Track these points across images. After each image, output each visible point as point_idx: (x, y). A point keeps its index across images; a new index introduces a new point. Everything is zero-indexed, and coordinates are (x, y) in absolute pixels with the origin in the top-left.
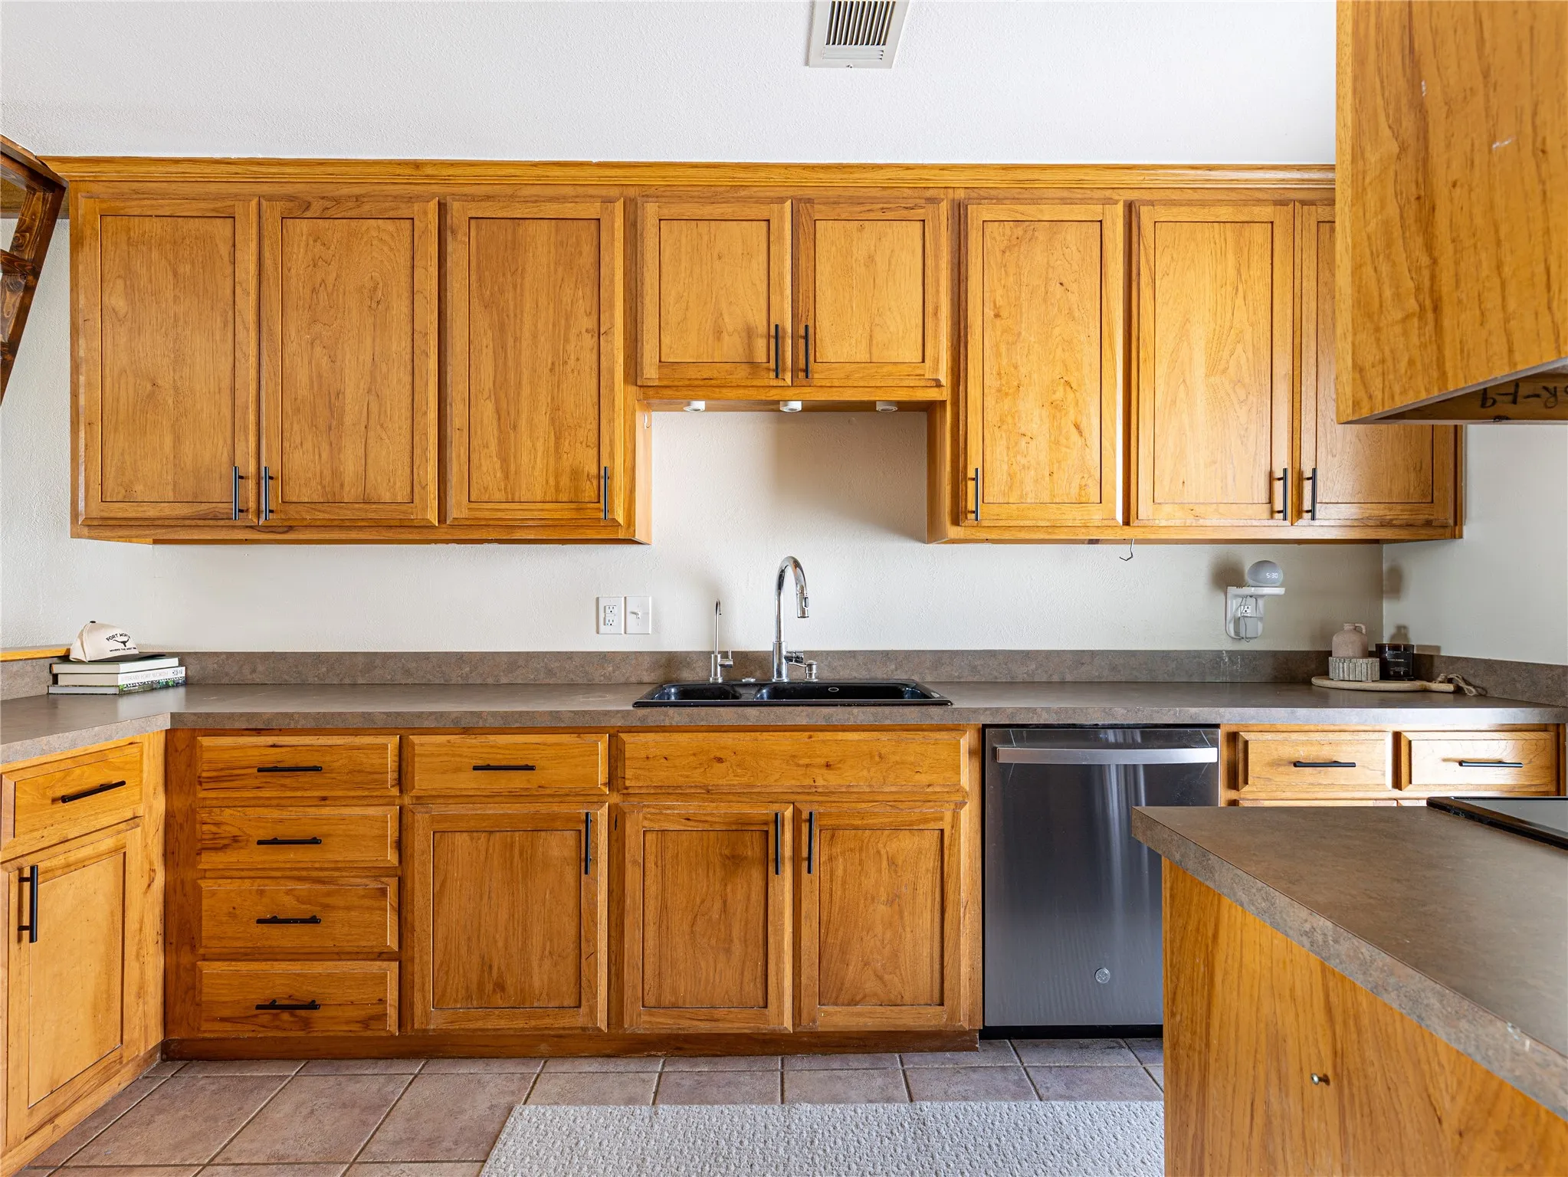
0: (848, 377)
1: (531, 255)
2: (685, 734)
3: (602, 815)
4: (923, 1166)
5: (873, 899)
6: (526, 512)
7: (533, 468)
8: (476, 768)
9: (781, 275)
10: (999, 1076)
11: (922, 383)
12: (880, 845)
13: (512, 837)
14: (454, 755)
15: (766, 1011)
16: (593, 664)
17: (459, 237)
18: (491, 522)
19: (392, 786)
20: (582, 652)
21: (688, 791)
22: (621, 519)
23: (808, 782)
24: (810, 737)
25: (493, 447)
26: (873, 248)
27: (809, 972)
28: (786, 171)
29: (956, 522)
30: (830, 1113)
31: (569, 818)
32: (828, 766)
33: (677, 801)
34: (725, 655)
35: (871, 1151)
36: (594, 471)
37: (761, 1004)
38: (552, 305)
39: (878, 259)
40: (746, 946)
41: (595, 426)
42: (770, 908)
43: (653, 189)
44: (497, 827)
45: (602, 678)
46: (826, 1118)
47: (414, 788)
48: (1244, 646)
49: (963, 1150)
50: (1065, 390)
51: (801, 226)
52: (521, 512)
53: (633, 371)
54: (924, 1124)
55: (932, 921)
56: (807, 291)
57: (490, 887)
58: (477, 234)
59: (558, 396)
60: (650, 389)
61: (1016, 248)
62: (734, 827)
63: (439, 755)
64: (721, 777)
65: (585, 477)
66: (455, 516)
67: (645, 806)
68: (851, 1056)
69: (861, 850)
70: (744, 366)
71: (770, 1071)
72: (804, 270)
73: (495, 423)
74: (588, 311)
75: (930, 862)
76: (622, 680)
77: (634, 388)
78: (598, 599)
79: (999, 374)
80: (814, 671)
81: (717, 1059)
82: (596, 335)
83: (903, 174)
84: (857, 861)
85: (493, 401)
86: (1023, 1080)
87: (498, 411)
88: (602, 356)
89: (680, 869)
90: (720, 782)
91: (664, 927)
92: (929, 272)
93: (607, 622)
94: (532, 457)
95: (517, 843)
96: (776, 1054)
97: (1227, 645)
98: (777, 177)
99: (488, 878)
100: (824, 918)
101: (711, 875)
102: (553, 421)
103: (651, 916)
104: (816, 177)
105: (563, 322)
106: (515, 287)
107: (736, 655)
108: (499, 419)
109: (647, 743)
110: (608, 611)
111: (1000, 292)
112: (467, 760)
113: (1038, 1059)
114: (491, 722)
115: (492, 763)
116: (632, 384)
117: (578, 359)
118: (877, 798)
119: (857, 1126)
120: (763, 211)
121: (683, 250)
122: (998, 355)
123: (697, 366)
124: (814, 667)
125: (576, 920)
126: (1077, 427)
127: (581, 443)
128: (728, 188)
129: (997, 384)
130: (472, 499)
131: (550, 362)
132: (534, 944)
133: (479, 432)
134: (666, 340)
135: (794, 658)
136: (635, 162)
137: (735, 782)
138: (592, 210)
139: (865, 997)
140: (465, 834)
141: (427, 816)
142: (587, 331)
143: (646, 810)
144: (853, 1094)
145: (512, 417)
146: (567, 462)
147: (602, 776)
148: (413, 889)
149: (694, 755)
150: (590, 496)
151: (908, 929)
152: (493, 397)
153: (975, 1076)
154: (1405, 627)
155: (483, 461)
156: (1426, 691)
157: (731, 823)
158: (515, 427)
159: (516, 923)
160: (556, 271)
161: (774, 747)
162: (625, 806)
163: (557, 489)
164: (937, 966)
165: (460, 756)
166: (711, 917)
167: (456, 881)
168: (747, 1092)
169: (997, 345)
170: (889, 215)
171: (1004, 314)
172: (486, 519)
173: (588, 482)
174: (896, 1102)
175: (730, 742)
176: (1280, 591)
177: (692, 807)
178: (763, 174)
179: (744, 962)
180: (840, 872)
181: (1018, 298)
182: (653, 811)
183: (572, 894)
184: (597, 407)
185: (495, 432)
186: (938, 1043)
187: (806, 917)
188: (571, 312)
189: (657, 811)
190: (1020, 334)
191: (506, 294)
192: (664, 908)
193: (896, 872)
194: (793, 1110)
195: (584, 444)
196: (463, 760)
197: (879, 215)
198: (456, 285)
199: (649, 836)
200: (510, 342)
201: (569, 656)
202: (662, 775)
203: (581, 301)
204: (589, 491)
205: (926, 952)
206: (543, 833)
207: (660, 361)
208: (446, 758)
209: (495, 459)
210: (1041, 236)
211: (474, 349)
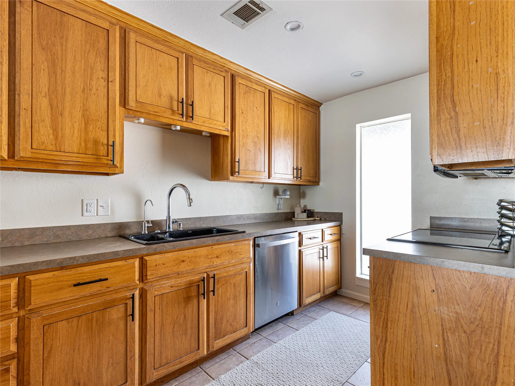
0: (204, 122)
1: (71, 33)
2: (170, 253)
3: (136, 294)
4: (267, 374)
5: (229, 299)
6: (68, 158)
7: (73, 136)
8: (75, 285)
9: (182, 80)
10: (261, 342)
11: (224, 129)
12: (231, 281)
13: (92, 315)
14: (58, 282)
15: (199, 351)
16: (82, 230)
17: (25, 6)
18: (46, 161)
19: (13, 307)
20: (76, 226)
21: (171, 276)
22: (118, 165)
23: (211, 264)
24: (212, 248)
25: (48, 122)
26: (211, 80)
27: (212, 330)
28: (185, 43)
29: (232, 175)
30: (231, 374)
31: (121, 299)
32: (217, 257)
33: (166, 281)
34: (148, 222)
35: (252, 377)
36: (105, 142)
37: (197, 349)
38: (83, 61)
39: (212, 84)
40: (192, 330)
41: (106, 121)
42: (200, 312)
43: (132, 27)
44: (84, 312)
45: (87, 237)
46: (231, 376)
47: (30, 304)
48: (280, 211)
49: (272, 364)
50: (257, 139)
51: (189, 65)
52: (65, 157)
53: (124, 102)
54: (257, 363)
55: (244, 301)
56: (191, 88)
57: (79, 344)
58: (37, 10)
59: (86, 104)
60: (131, 111)
61: (246, 94)
62: (188, 286)
63: (49, 283)
64: (184, 267)
65: (101, 144)
66: (22, 155)
67: (154, 285)
68: (219, 356)
69: (226, 284)
70: (169, 110)
71: (199, 372)
72: (190, 81)
73: (49, 109)
74: (103, 69)
75: (243, 283)
76: (97, 237)
77: (123, 109)
78: (82, 200)
79: (243, 130)
80: (181, 226)
81: (177, 378)
82: (107, 81)
83: (220, 59)
84: (225, 288)
85: (48, 98)
86: (267, 340)
87: (51, 105)
88: (110, 92)
89: (168, 308)
90: (184, 270)
91: (163, 333)
92: (226, 94)
93: (88, 211)
94: (72, 131)
95: (95, 318)
96: (197, 366)
97: (276, 211)
98: (182, 43)
99: (78, 340)
100: (216, 310)
101: (180, 306)
102: (83, 116)
103: (157, 330)
104: (194, 49)
105: (89, 70)
106: (62, 45)
107: (153, 222)
108: (52, 109)
109: (156, 259)
110: (88, 205)
111: (243, 106)
112: (66, 283)
113: (266, 333)
114: (81, 261)
115: (81, 282)
116: (122, 107)
117: (97, 90)
118: (229, 265)
119: (241, 373)
120: (177, 54)
121: (146, 57)
122: (243, 125)
123: (152, 106)
124: (181, 224)
125: (124, 343)
126: (259, 149)
127: (99, 128)
128: (162, 40)
129: (242, 134)
130: (34, 147)
131: (82, 87)
132: (104, 363)
133: (38, 113)
134: (138, 92)
135: (175, 222)
136: (128, 13)
137: (189, 269)
138: (106, 25)
139: (227, 333)
140: (64, 322)
141: (39, 318)
142: (102, 78)
143: (155, 287)
144: (231, 366)
145: (60, 109)
146: (91, 136)
147: (137, 277)
148: (29, 361)
149: (174, 261)
150: (103, 153)
151: (238, 306)
152: (48, 97)
153: (256, 345)
154: (306, 205)
155: (41, 128)
156: (315, 220)
157: (187, 285)
158: (62, 115)
159: (94, 356)
160: (86, 45)
161: (201, 253)
162: (145, 287)
163: (86, 148)
164: (245, 315)
165: (62, 281)
166: (180, 323)
167: (58, 347)
168: (199, 383)
169: (242, 122)
170: (215, 71)
171: (244, 112)
172: (43, 159)
173: (102, 147)
174: (244, 361)
175: (187, 254)
176: (289, 197)
177: (173, 282)
178: (177, 41)
179: (191, 336)
180: (220, 293)
181: (247, 109)
182: (158, 287)
183: (123, 333)
184: (107, 113)
185: (49, 115)
186: (241, 341)
187: (211, 312)
188: (94, 67)
189: (160, 287)
190: (247, 120)
191: (56, 47)
192: (162, 326)
193: (235, 288)
194: (220, 379)
195: (100, 129)
196: (64, 283)
197: (212, 70)
198: (23, 32)
199: (156, 298)
200: (59, 71)
201: (69, 227)
202: (163, 271)
203: (99, 64)
204: (103, 151)
205: (242, 313)
206: (108, 309)
207: (136, 100)
208: (53, 284)
209: (49, 128)
210: (252, 92)
211: (36, 69)
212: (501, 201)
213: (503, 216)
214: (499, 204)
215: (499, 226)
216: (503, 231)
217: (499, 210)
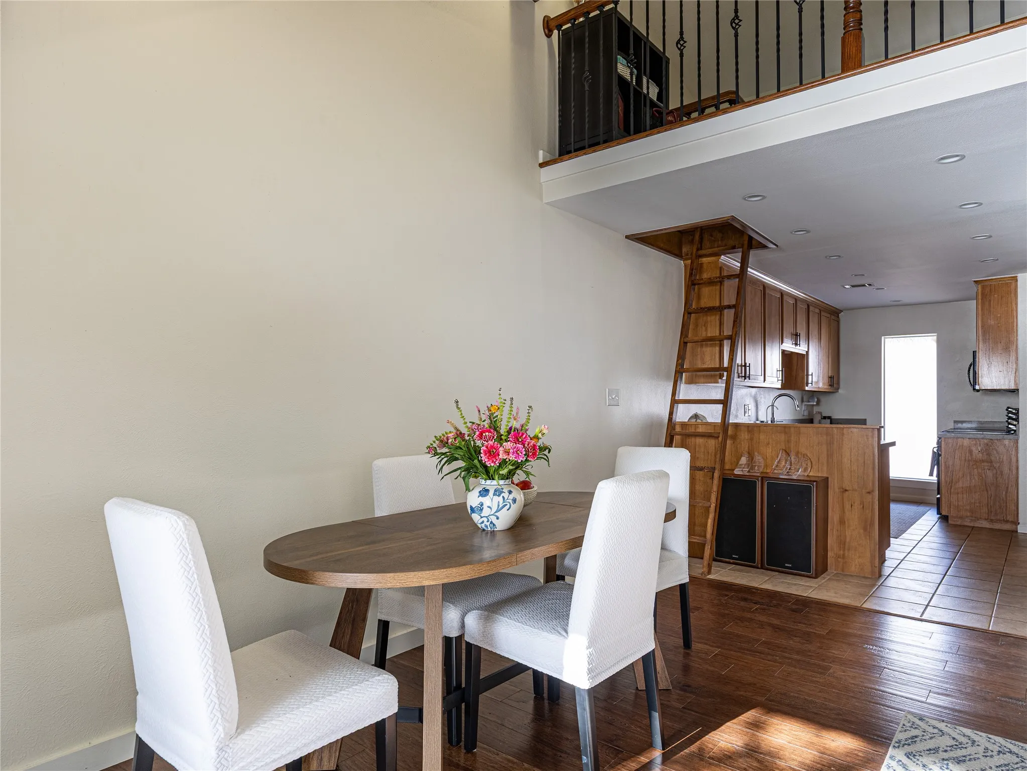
29: (807, 386)
212: (1009, 408)
213: (1010, 418)
214: (1007, 410)
215: (1007, 425)
216: (1010, 428)
217: (1007, 414)
